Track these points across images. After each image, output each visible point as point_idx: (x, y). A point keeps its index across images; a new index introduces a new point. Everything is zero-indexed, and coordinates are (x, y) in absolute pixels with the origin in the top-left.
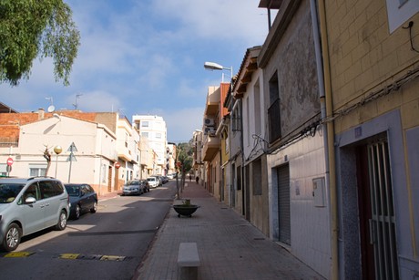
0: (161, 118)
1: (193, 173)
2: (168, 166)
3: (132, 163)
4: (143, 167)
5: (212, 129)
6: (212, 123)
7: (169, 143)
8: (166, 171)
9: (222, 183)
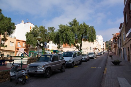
0: (101, 36)
1: (111, 50)
2: (104, 49)
3: (97, 49)
4: (98, 49)
5: (115, 42)
6: (115, 40)
7: (103, 42)
8: (103, 50)
9: (117, 52)
